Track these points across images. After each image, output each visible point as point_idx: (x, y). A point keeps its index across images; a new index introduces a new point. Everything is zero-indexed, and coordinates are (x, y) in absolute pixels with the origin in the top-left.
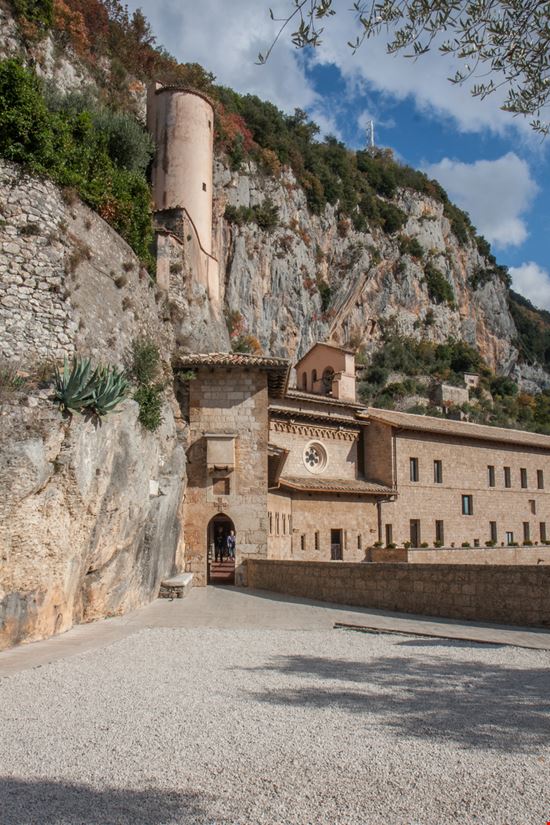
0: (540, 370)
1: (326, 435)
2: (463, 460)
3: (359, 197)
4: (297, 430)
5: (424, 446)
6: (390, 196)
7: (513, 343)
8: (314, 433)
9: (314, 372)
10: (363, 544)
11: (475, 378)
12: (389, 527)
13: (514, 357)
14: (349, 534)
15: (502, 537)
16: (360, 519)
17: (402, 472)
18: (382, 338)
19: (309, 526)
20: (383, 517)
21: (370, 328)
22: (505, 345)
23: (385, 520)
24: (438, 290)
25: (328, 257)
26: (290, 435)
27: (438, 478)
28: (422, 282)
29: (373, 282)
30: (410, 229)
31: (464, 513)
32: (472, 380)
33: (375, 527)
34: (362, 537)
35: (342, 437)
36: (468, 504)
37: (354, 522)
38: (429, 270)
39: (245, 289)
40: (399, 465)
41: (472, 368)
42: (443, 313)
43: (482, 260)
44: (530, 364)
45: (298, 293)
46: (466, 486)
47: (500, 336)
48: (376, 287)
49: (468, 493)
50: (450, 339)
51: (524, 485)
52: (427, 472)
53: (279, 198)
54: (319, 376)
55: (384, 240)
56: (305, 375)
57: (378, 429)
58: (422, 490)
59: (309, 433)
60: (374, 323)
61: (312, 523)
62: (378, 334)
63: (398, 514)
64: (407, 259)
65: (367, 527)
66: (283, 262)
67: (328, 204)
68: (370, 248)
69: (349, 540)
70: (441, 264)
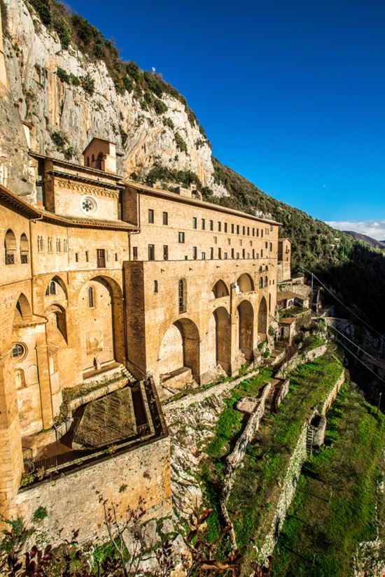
0: (223, 188)
1: (96, 192)
2: (180, 213)
3: (143, 92)
4: (75, 188)
5: (157, 203)
6: (160, 96)
7: (213, 175)
8: (88, 191)
9: (93, 156)
10: (119, 258)
11: (195, 186)
12: (135, 249)
13: (212, 181)
14: (109, 253)
15: (199, 256)
16: (117, 244)
17: (144, 218)
18: (154, 165)
19: (81, 247)
20: (131, 243)
21: (148, 159)
22: (209, 175)
23: (133, 245)
24: (181, 145)
25: (127, 120)
26: (70, 190)
27: (166, 222)
28: (173, 140)
29: (150, 137)
30: (168, 115)
31: (179, 242)
32: (193, 186)
33: (127, 249)
34: (118, 255)
35: (108, 195)
36: (182, 238)
37: (113, 245)
38: (177, 136)
39: (74, 123)
40: (141, 213)
41: (194, 182)
42: (182, 156)
43: (201, 136)
44: (219, 185)
45: (108, 132)
46: (182, 228)
47: (207, 171)
48: (151, 140)
49: (182, 231)
50: (185, 169)
51: (212, 229)
52: (158, 219)
53: (95, 77)
54: (96, 158)
55: (155, 117)
56: (88, 157)
57: (130, 191)
58: (155, 228)
59: (84, 190)
60: (150, 157)
61: (83, 245)
62: (152, 163)
63: (141, 241)
64: (166, 128)
65: (121, 248)
66: (98, 113)
67: (126, 91)
68: (149, 119)
69: (110, 255)
70: (182, 134)
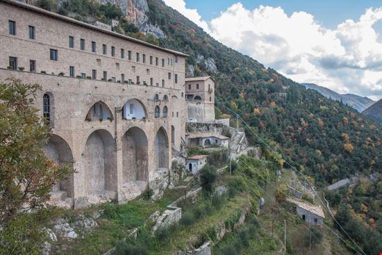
0: (158, 28)
2: (51, 29)
5: (21, 16)
7: (146, 13)
13: (146, 20)
17: (2, 28)
22: (142, 14)
27: (32, 36)
31: (51, 58)
36: (55, 56)
41: (117, 18)
44: (154, 25)
46: (53, 44)
47: (140, 9)
50: (109, 3)
51: (94, 51)
52: (22, 32)
58: (19, 41)
